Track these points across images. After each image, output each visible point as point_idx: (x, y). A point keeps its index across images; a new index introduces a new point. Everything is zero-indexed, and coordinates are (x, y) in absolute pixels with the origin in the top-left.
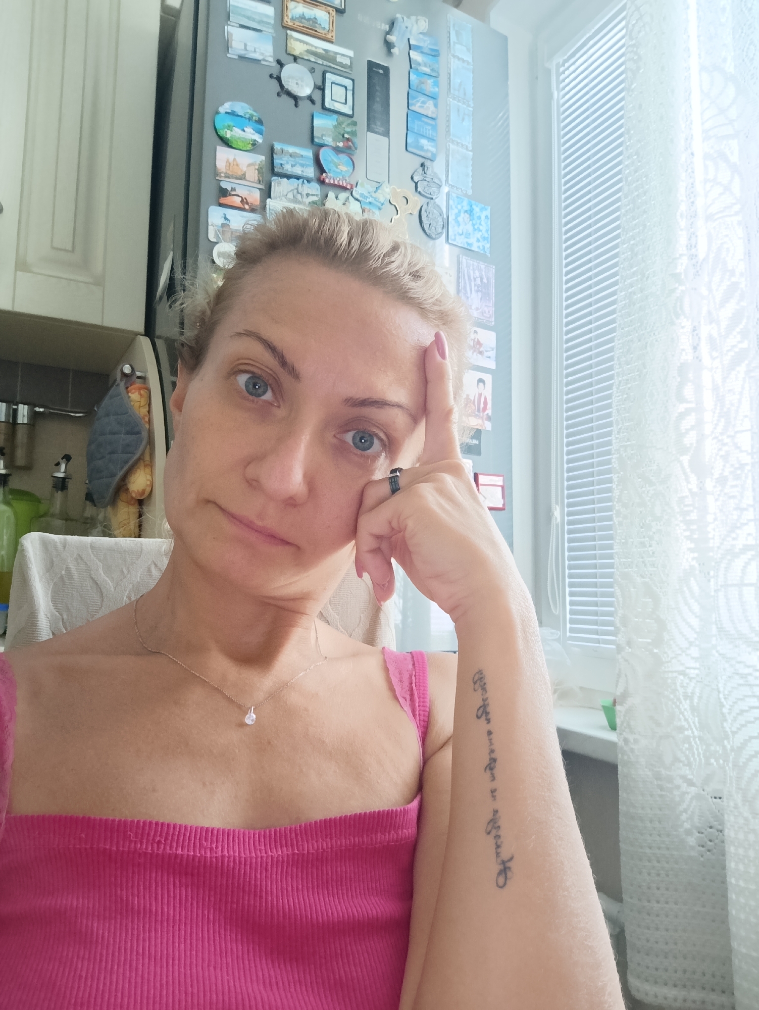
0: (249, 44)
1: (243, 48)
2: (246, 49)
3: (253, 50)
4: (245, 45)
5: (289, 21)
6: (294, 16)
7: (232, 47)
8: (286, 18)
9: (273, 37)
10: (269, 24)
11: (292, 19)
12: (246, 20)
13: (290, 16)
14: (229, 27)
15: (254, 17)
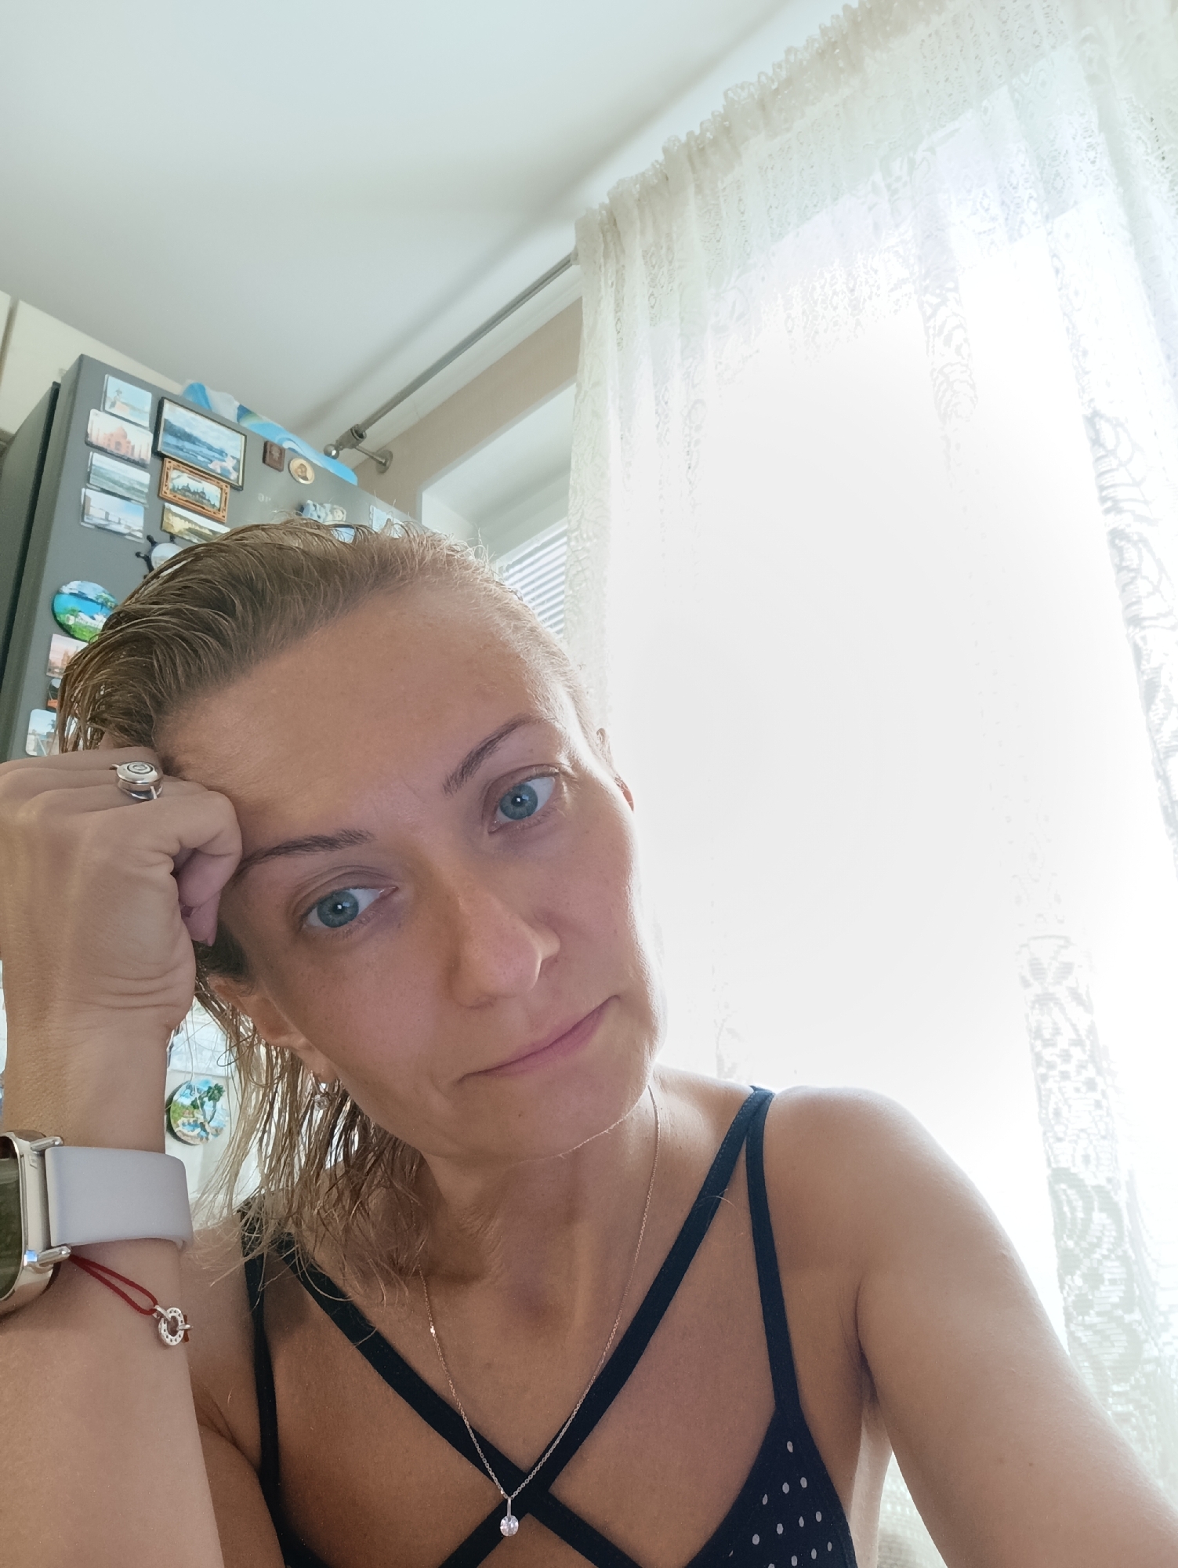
0: (111, 513)
1: (104, 517)
2: (107, 519)
3: (117, 521)
4: (107, 514)
5: (168, 492)
6: (176, 487)
7: (88, 515)
8: (164, 489)
9: (145, 509)
10: (142, 492)
11: (173, 490)
12: (111, 484)
13: (170, 486)
14: (88, 490)
15: (123, 482)
